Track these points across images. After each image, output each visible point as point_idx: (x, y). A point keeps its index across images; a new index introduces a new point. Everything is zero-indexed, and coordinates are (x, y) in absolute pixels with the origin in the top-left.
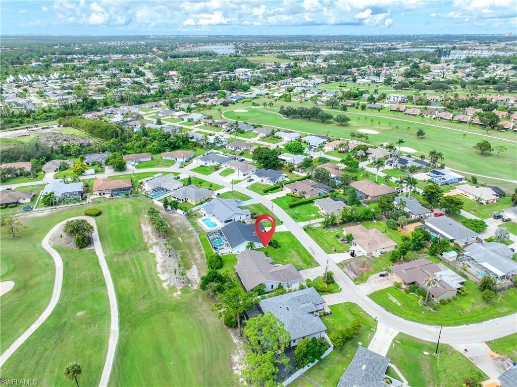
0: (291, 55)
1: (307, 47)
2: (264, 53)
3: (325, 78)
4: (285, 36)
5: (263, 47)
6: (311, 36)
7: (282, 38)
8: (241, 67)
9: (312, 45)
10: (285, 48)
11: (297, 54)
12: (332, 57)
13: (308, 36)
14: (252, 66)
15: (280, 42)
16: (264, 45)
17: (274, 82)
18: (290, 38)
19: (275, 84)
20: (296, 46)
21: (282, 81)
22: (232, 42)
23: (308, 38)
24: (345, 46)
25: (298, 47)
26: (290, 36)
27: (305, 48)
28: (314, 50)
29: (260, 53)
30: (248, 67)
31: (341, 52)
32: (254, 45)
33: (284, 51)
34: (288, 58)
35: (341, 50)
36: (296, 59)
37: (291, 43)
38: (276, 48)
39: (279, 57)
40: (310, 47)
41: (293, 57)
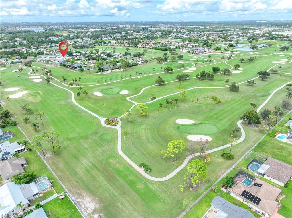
0: (75, 31)
1: (84, 28)
2: (61, 31)
3: (90, 38)
4: (71, 22)
5: (60, 28)
6: (87, 22)
7: (70, 24)
8: (52, 36)
9: (87, 27)
10: (72, 28)
11: (78, 31)
12: (95, 32)
13: (85, 22)
14: (57, 36)
15: (69, 26)
16: (60, 27)
17: (69, 40)
18: (74, 23)
19: (69, 41)
20: (78, 27)
21: (72, 40)
22: (40, 26)
23: (85, 23)
24: (104, 27)
25: (79, 28)
26: (74, 22)
27: (82, 28)
28: (87, 29)
29: (59, 31)
30: (55, 36)
31: (100, 30)
32: (54, 27)
33: (72, 30)
34: (74, 32)
35: (101, 29)
36: (78, 33)
37: (75, 26)
38: (67, 28)
39: (70, 32)
40: (85, 28)
41: (76, 32)
